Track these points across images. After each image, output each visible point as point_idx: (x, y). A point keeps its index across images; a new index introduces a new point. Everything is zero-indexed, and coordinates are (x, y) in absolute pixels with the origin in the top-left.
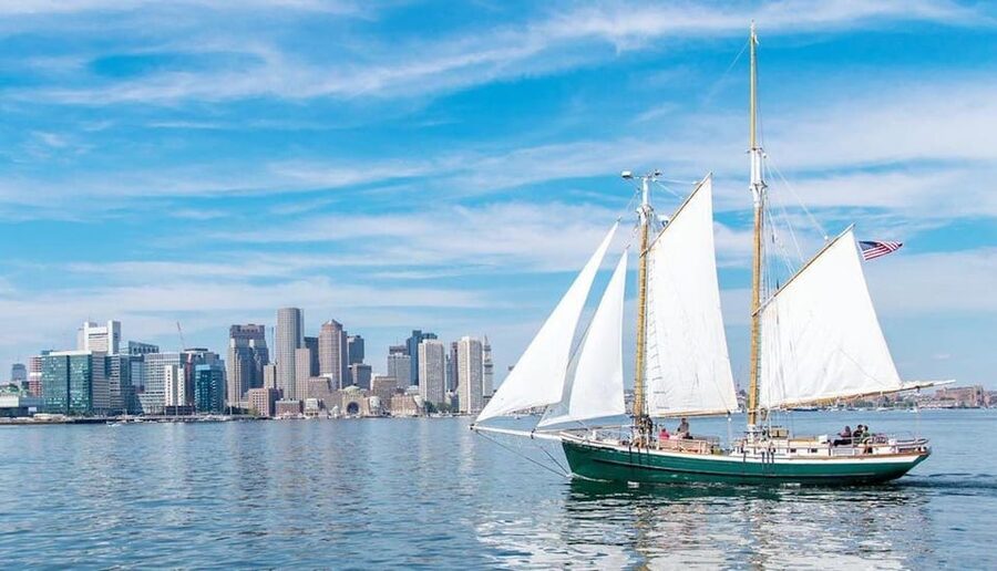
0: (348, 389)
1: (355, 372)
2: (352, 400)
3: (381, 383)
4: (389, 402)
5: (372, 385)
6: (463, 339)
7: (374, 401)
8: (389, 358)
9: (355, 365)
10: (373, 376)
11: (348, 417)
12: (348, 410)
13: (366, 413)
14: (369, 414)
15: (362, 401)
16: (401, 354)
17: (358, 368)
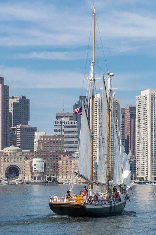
0: (7, 150)
1: (18, 133)
2: (12, 163)
3: (46, 142)
4: (55, 167)
5: (36, 146)
6: (143, 93)
7: (37, 163)
8: (56, 122)
9: (19, 126)
10: (37, 135)
11: (5, 183)
12: (7, 176)
13: (28, 178)
14: (30, 181)
15: (23, 164)
16: (67, 120)
17: (22, 129)
